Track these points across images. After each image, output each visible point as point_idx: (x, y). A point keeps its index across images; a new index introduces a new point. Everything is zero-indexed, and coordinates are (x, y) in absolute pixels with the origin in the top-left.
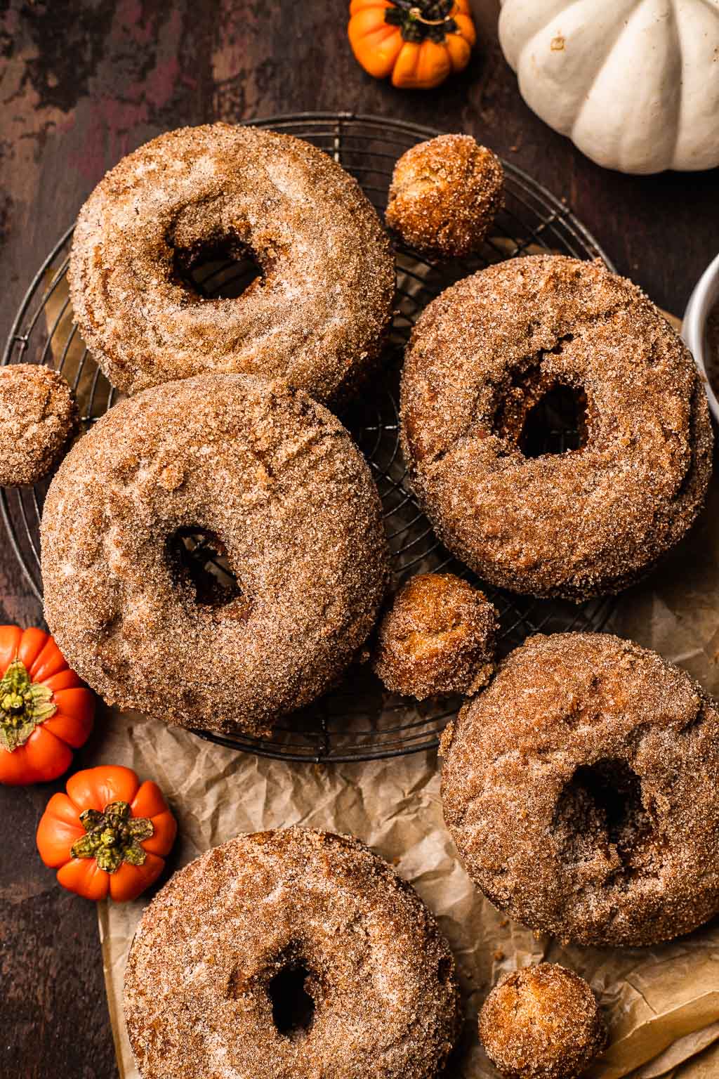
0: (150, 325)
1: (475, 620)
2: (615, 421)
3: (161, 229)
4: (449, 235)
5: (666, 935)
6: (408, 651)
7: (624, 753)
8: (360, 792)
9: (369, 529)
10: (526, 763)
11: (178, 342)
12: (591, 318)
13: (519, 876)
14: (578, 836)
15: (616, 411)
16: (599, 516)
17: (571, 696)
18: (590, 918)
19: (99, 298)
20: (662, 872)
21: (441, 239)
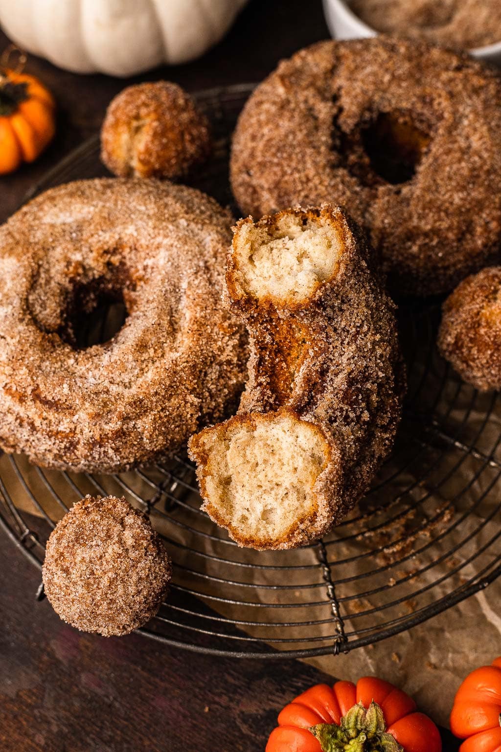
0: (106, 383)
3: (32, 328)
11: (136, 371)
19: (52, 416)
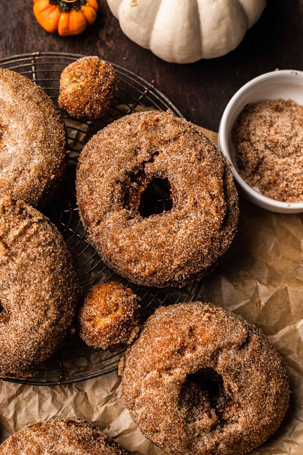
1: (126, 306)
2: (185, 194)
4: (91, 108)
5: (246, 450)
6: (94, 326)
7: (211, 365)
8: (86, 395)
9: (63, 268)
10: (161, 376)
12: (166, 142)
13: (165, 433)
14: (194, 408)
15: (185, 188)
16: (183, 244)
17: (179, 339)
18: (206, 448)
20: (240, 420)
21: (87, 111)
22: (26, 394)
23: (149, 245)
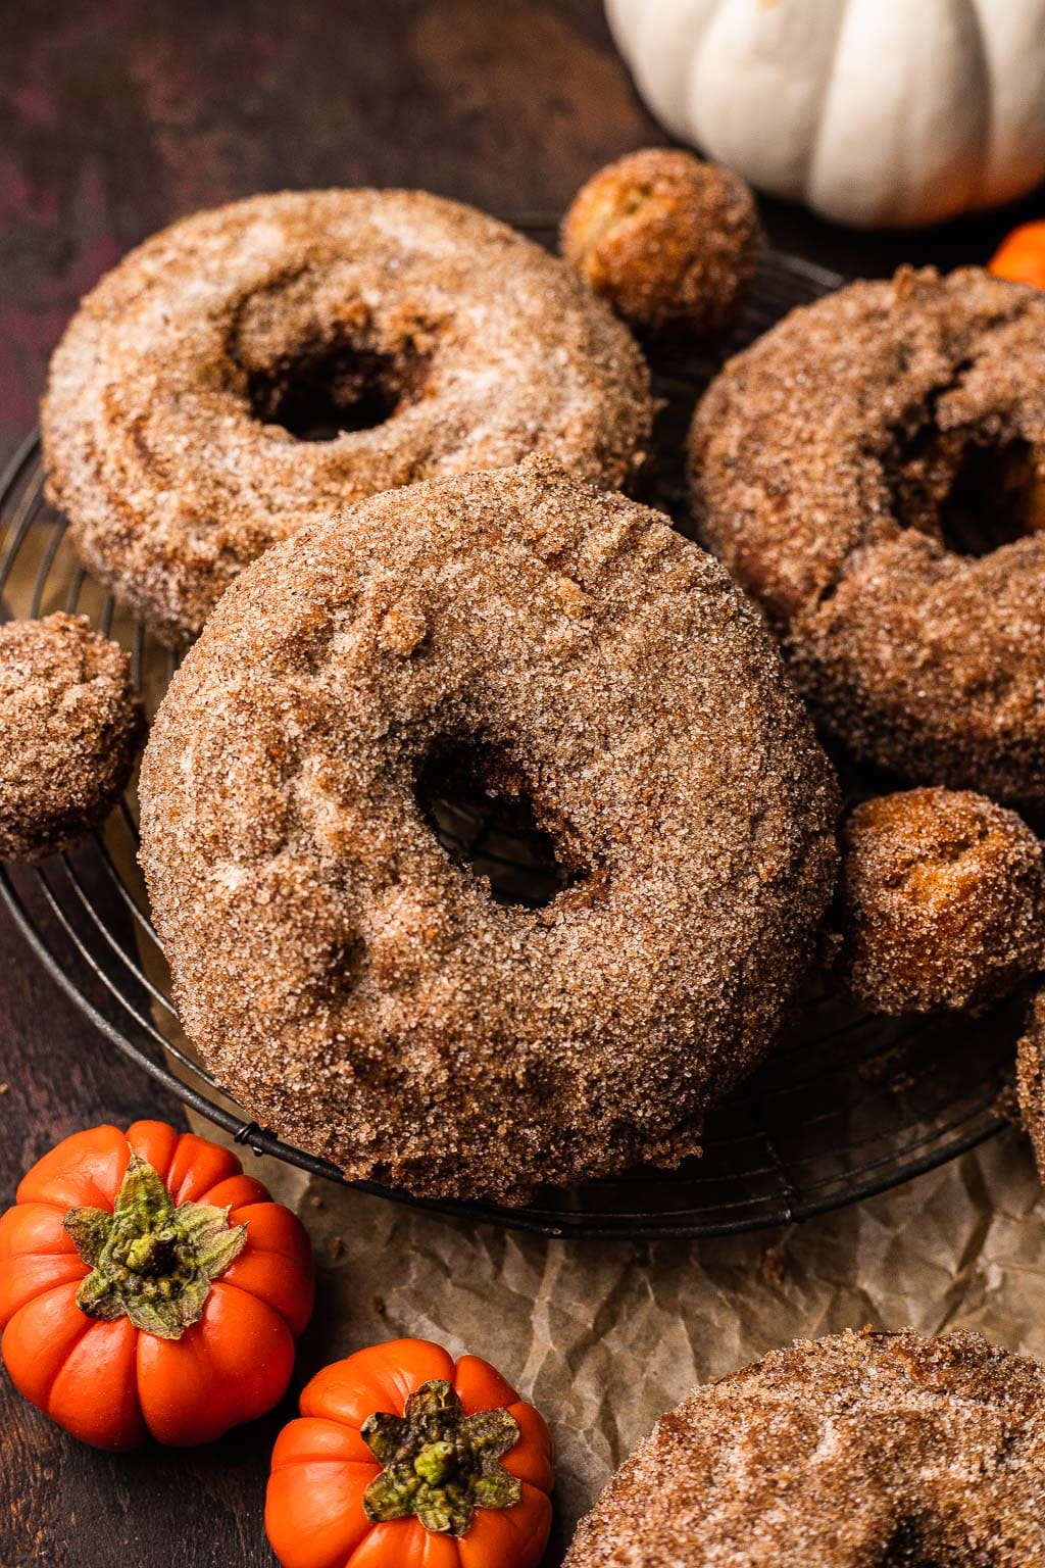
0: (244, 481)
3: (217, 337)
4: (702, 281)
6: (915, 897)
8: (864, 1297)
11: (304, 500)
12: (995, 322)
19: (134, 469)
21: (689, 292)
22: (634, 1327)
23: (1030, 617)
